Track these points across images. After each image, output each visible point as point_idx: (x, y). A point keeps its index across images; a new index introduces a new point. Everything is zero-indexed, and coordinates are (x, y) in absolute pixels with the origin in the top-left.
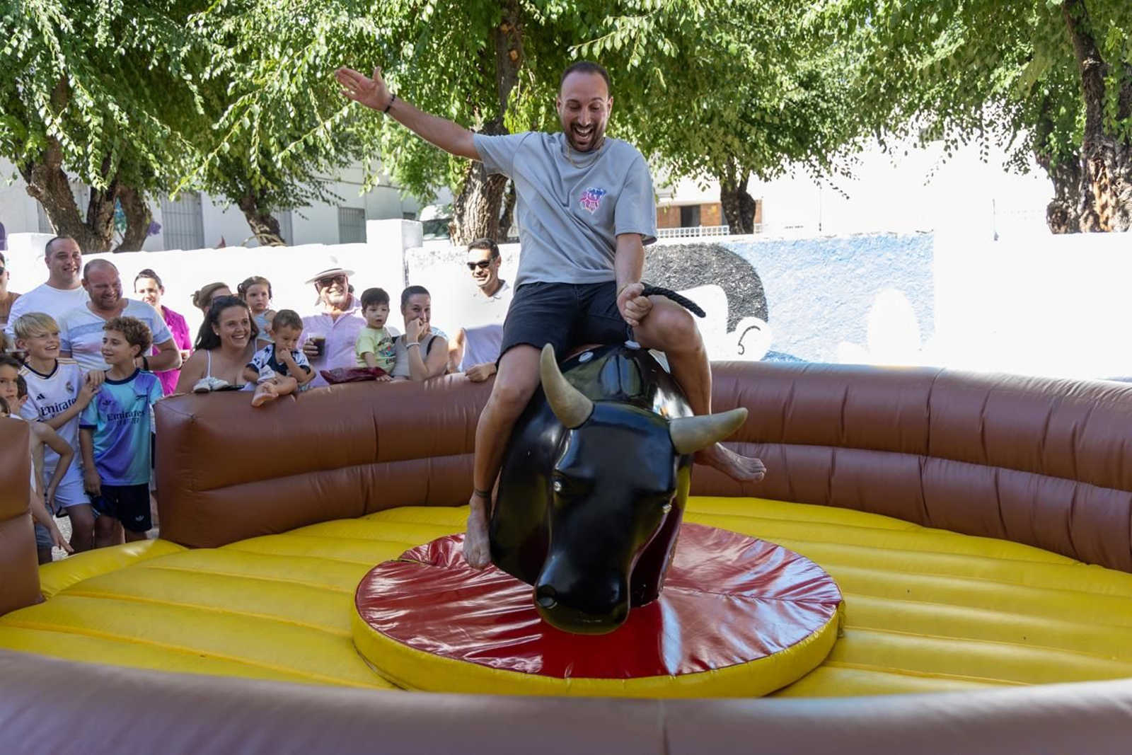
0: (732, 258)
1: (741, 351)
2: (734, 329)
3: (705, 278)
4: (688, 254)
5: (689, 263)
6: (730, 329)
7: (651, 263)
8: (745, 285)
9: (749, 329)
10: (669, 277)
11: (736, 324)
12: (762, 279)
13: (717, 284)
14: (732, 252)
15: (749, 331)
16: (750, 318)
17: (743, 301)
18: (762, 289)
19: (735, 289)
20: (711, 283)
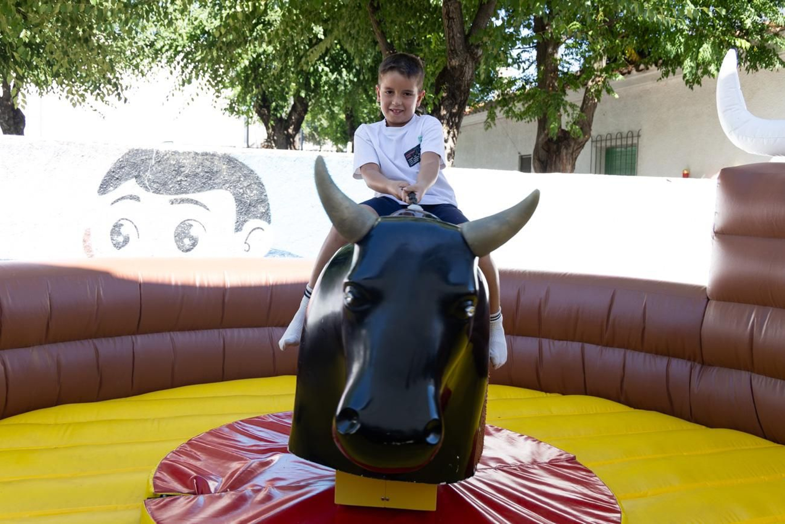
0: (241, 168)
1: (247, 249)
2: (241, 229)
3: (215, 184)
4: (200, 161)
5: (200, 170)
6: (237, 229)
7: (163, 166)
9: (254, 229)
10: (181, 180)
11: (242, 225)
12: (266, 187)
13: (226, 189)
14: (241, 163)
15: (254, 231)
16: (256, 220)
17: (250, 205)
18: (266, 196)
19: (242, 194)
20: (221, 188)
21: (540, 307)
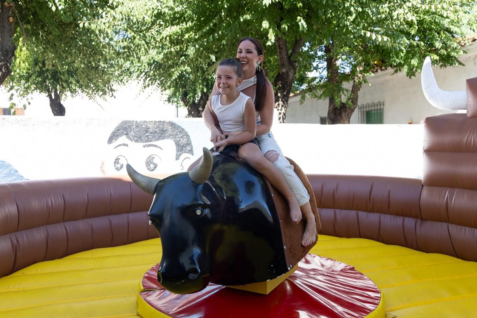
0: (178, 128)
1: (182, 169)
2: (179, 159)
3: (165, 136)
4: (158, 125)
5: (158, 129)
6: (177, 159)
7: (139, 129)
8: (183, 140)
9: (185, 158)
10: (148, 135)
11: (179, 157)
12: (191, 137)
13: (171, 139)
14: (178, 125)
15: (185, 160)
16: (186, 154)
17: (183, 146)
18: (191, 141)
19: (179, 141)
20: (168, 138)
21: (334, 193)
